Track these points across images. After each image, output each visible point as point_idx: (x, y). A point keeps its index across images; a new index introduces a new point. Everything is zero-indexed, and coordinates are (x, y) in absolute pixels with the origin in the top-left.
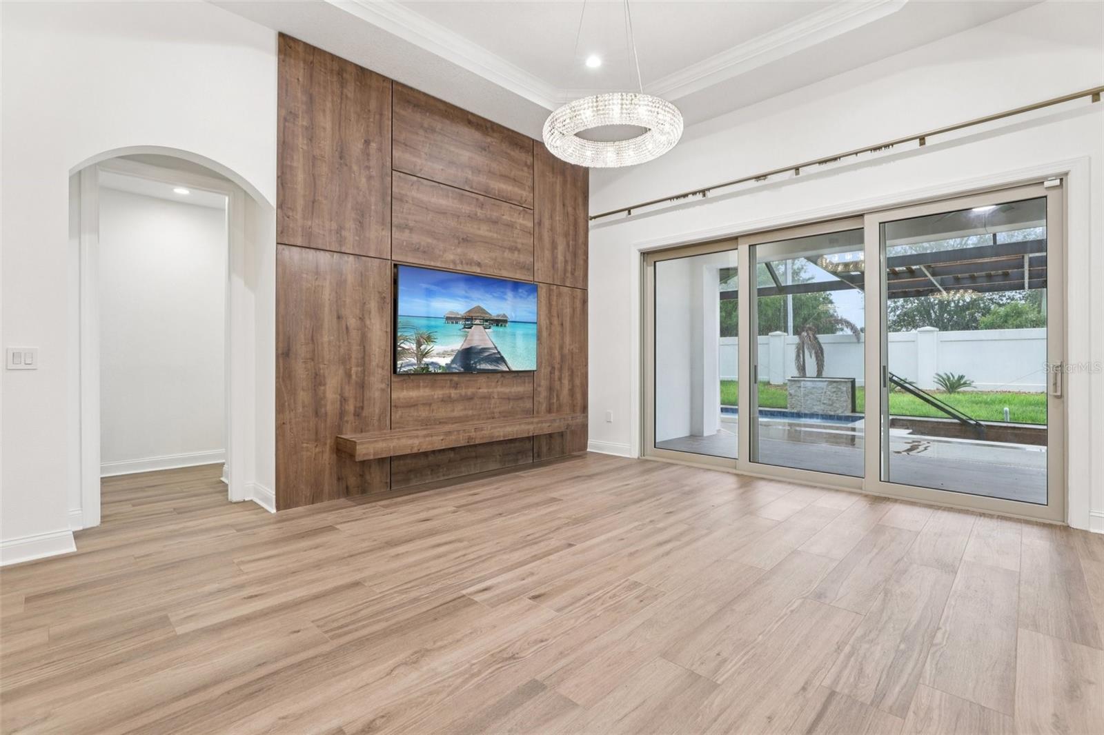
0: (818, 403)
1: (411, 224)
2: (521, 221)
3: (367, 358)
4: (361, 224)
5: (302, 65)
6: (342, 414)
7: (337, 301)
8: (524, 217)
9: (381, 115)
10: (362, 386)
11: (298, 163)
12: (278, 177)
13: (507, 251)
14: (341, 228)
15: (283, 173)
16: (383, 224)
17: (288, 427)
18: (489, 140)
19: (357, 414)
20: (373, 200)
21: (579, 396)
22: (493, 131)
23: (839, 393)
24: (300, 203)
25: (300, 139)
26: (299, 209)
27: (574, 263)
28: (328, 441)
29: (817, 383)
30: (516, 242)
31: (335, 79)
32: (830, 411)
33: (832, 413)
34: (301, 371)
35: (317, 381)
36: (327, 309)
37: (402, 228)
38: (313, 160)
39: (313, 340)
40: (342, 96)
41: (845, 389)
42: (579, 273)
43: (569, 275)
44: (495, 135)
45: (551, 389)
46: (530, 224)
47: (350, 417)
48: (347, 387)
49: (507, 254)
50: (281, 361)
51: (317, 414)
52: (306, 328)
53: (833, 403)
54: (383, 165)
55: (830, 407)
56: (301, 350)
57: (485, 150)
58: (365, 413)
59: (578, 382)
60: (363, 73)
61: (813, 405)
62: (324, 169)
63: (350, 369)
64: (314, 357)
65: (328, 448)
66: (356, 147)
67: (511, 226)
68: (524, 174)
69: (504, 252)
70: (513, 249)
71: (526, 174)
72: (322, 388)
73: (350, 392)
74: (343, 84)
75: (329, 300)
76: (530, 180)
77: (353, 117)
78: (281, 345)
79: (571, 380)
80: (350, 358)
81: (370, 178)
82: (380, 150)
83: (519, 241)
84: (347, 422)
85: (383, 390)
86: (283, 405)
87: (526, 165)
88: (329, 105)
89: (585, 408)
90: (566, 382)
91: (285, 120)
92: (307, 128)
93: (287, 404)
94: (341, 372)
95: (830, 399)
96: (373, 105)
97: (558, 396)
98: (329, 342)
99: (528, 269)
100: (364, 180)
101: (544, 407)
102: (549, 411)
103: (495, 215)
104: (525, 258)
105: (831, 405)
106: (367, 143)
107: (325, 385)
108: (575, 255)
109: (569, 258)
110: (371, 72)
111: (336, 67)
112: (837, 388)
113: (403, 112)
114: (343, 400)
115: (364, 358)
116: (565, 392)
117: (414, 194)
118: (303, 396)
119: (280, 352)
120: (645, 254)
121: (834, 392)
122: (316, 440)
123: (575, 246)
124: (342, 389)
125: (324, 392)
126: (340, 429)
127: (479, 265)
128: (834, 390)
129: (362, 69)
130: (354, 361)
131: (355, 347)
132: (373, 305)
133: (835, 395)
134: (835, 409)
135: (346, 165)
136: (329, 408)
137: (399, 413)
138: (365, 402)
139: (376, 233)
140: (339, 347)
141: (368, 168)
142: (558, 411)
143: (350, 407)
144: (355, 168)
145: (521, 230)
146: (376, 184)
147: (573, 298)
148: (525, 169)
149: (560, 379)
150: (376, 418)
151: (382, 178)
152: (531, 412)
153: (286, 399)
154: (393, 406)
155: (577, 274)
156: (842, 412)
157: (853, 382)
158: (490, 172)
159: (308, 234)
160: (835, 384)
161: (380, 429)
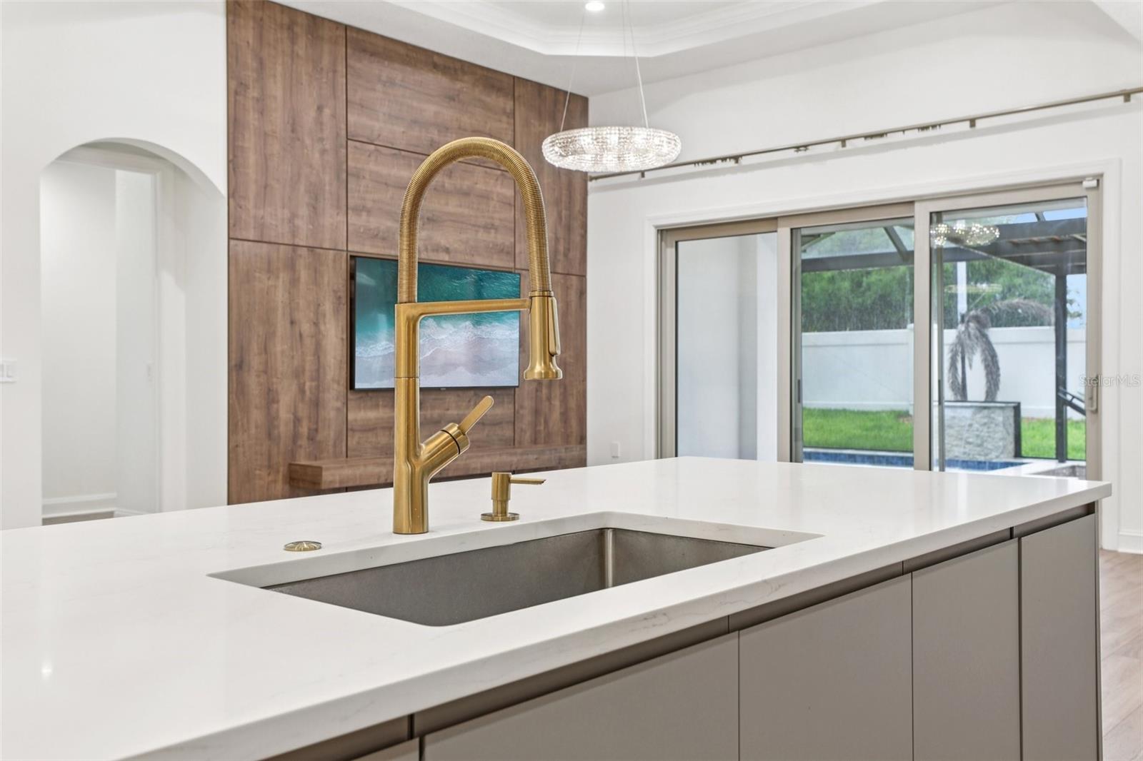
0: (959, 443)
1: (369, 205)
2: (499, 189)
3: (321, 371)
4: (315, 209)
5: (251, 24)
6: (295, 437)
7: (290, 303)
8: (502, 184)
9: (335, 72)
10: (317, 404)
11: (250, 142)
12: (229, 162)
13: (482, 230)
14: (294, 216)
15: (235, 156)
16: (338, 207)
17: (240, 450)
18: (458, 85)
19: (311, 438)
20: (327, 178)
21: (574, 423)
22: (464, 73)
23: (993, 425)
24: (252, 189)
25: (251, 114)
26: (251, 195)
27: (568, 241)
28: (281, 469)
29: (959, 410)
30: (492, 218)
31: (286, 35)
32: (980, 455)
33: (982, 459)
34: (254, 384)
35: (271, 397)
36: (280, 312)
37: (359, 210)
38: (264, 136)
39: (265, 350)
40: (294, 56)
41: (1000, 419)
42: (575, 254)
43: (561, 257)
44: (466, 78)
45: (537, 412)
46: (510, 193)
47: (303, 442)
48: (300, 405)
49: (482, 235)
50: (234, 374)
51: (269, 435)
52: (259, 336)
53: (983, 442)
54: (338, 135)
55: (978, 449)
56: (255, 361)
57: (454, 100)
58: (319, 437)
59: (572, 403)
60: (315, 21)
61: (953, 446)
62: (275, 148)
63: (304, 384)
64: (267, 370)
65: (280, 477)
66: (308, 117)
67: (485, 197)
68: (504, 124)
69: (477, 231)
70: (488, 227)
71: (505, 126)
72: (275, 406)
73: (303, 411)
74: (293, 40)
75: (282, 302)
76: (511, 133)
77: (305, 78)
78: (234, 356)
79: (564, 400)
80: (304, 370)
81: (323, 152)
82: (334, 116)
83: (496, 216)
84: (301, 446)
85: (338, 410)
86: (236, 425)
87: (504, 112)
88: (279, 68)
89: (582, 439)
90: (557, 403)
91: (236, 93)
92: (258, 100)
93: (240, 423)
94: (294, 387)
95: (978, 436)
96: (326, 61)
97: (546, 422)
98: (283, 352)
99: (508, 253)
100: (317, 155)
101: (528, 436)
102: (535, 441)
103: (466, 184)
104: (504, 239)
105: (979, 446)
106: (320, 109)
107: (278, 402)
108: (569, 229)
109: (561, 234)
110: (323, 19)
111: (286, 20)
112: (990, 417)
113: (358, 65)
114: (297, 420)
115: (318, 371)
116: (556, 415)
117: (372, 167)
118: (257, 416)
119: (233, 363)
120: (663, 232)
121: (985, 424)
122: (270, 467)
123: (570, 217)
124: (295, 407)
125: (278, 410)
126: (293, 454)
127: (447, 250)
128: (986, 420)
129: (313, 18)
130: (307, 374)
131: (309, 358)
132: (328, 307)
133: (985, 430)
134: (986, 451)
135: (299, 140)
136: (282, 429)
137: (356, 439)
138: (320, 424)
139: (331, 219)
140: (293, 357)
141: (321, 140)
142: (546, 442)
143: (304, 430)
144: (308, 141)
145: (498, 201)
146: (330, 158)
147: (566, 288)
148: (504, 119)
149: (549, 399)
150: (331, 443)
151: (337, 152)
152: (512, 443)
153: (239, 417)
154: (348, 429)
155: (571, 255)
156: (997, 457)
157: (1017, 409)
158: (459, 128)
159: (261, 226)
160: (986, 412)
161: (336, 456)
